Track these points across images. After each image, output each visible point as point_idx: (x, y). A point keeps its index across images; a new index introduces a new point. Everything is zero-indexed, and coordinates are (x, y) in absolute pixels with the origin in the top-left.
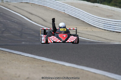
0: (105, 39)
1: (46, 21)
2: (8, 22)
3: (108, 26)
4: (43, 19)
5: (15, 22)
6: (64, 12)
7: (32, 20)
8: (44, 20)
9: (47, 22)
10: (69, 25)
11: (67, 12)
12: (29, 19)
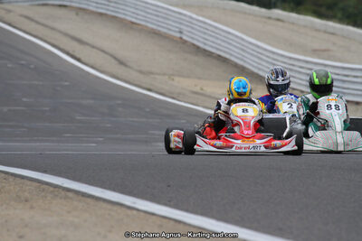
1: (126, 66)
2: (9, 65)
4: (115, 58)
5: (32, 66)
6: (178, 35)
7: (83, 59)
8: (121, 63)
9: (130, 67)
10: (200, 78)
11: (188, 36)
12: (73, 57)
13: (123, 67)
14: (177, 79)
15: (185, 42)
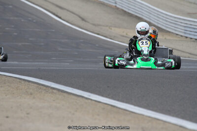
0: (190, 54)
1: (85, 21)
2: (22, 20)
3: (191, 31)
4: (80, 17)
5: (35, 21)
6: (114, 5)
7: (62, 17)
8: (83, 19)
9: (88, 22)
10: (126, 28)
11: (119, 5)
12: (57, 16)
13: (84, 22)
14: (113, 28)
15: (118, 9)
